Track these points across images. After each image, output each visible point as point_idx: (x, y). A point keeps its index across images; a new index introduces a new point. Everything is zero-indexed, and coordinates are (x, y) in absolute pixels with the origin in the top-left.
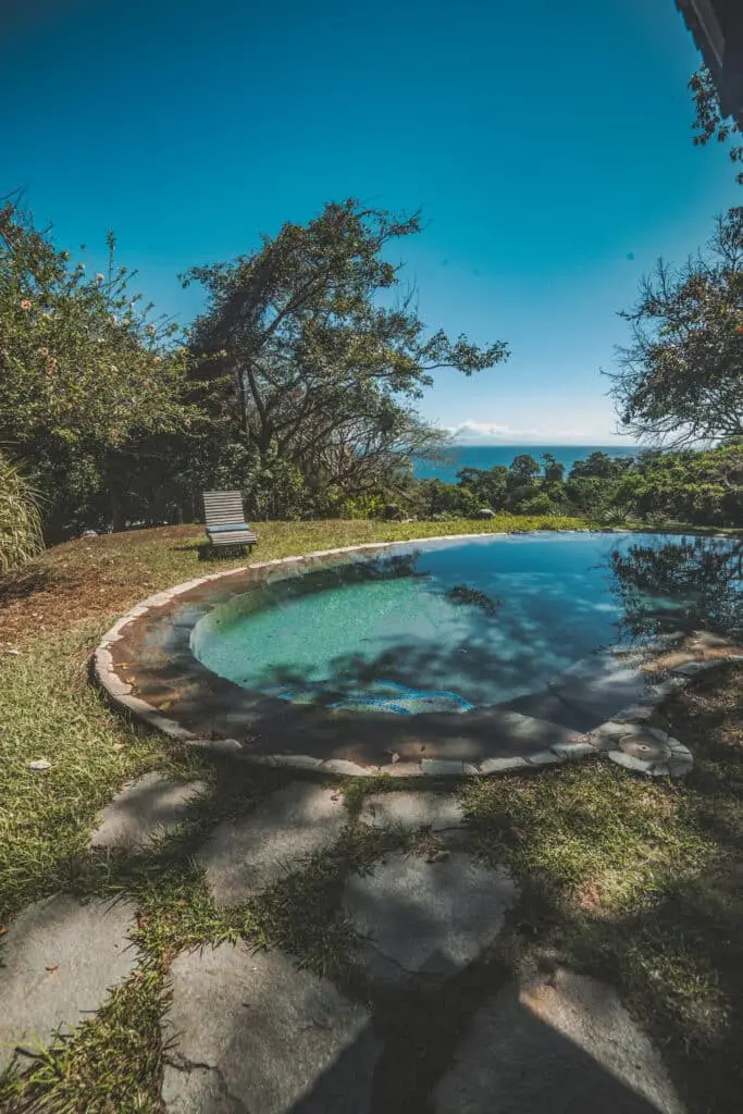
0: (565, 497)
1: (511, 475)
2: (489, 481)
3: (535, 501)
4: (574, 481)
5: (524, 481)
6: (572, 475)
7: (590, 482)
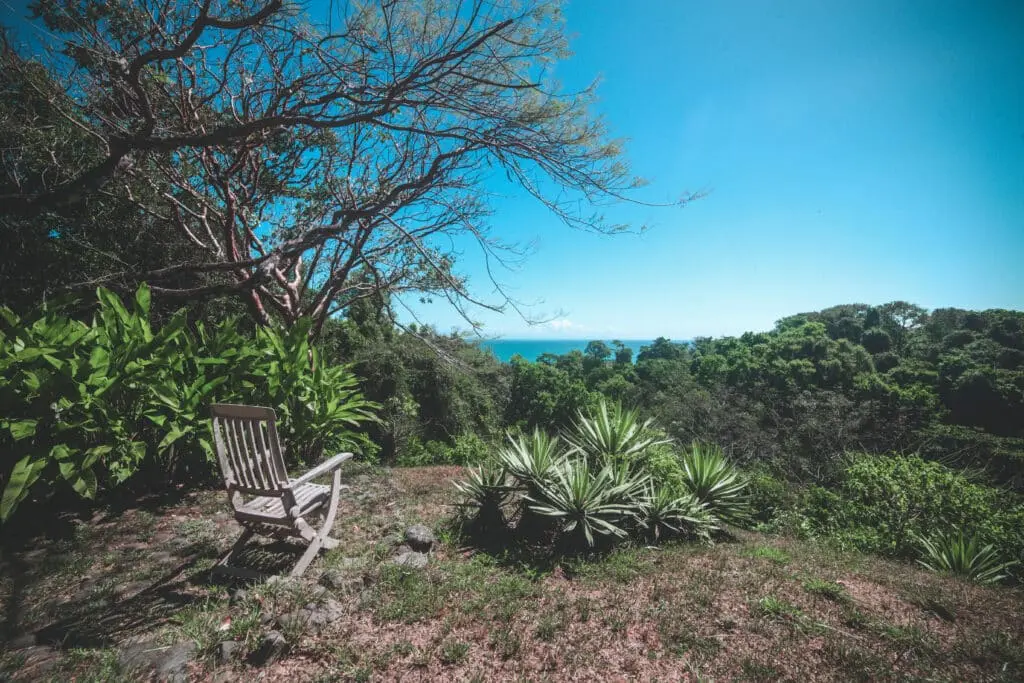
0: (637, 378)
1: (586, 358)
2: (567, 363)
3: (611, 381)
4: (644, 363)
5: (597, 364)
6: (640, 358)
7: (658, 364)
